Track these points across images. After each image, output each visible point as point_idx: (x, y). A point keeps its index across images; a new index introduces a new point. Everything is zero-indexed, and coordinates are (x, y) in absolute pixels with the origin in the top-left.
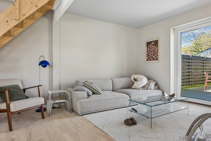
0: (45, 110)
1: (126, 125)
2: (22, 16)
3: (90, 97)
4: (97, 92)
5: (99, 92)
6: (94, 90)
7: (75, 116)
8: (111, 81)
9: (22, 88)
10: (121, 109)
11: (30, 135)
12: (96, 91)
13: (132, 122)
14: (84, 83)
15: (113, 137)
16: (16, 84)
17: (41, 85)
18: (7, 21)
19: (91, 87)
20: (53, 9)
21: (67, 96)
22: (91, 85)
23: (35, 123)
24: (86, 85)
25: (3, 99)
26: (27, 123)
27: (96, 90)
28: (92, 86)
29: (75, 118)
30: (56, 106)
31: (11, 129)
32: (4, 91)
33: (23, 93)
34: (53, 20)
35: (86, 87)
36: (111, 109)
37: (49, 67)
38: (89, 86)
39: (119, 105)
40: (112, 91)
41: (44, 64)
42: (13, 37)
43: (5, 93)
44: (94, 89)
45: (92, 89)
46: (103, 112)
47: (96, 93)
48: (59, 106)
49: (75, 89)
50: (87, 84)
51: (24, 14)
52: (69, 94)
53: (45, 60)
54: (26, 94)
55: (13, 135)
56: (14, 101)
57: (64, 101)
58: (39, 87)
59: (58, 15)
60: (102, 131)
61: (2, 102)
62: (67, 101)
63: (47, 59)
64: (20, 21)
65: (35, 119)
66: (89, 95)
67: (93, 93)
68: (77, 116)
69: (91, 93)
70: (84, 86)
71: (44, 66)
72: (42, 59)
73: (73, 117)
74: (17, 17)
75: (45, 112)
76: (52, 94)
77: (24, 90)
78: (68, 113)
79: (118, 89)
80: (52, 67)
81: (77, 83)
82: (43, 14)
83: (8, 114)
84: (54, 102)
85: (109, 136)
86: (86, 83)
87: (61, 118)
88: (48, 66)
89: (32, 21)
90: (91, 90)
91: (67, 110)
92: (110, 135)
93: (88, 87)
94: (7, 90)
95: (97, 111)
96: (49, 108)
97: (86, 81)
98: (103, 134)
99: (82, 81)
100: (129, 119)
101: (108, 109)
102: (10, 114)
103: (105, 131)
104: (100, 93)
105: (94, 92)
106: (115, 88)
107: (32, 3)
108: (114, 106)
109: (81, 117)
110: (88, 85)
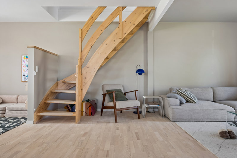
0: (141, 113)
1: (221, 138)
2: (123, 34)
3: (183, 105)
4: (192, 101)
5: (193, 101)
6: (188, 99)
7: (167, 121)
8: (212, 90)
9: (123, 92)
10: (222, 122)
11: (129, 128)
12: (190, 100)
13: (230, 136)
14: (177, 90)
15: (201, 143)
16: (119, 88)
17: (138, 90)
18: (114, 41)
19: (184, 95)
20: (148, 21)
21: (160, 102)
22: (184, 93)
23: (132, 121)
24: (179, 92)
25: (111, 99)
26: (127, 120)
27: (190, 98)
28: (186, 94)
29: (167, 122)
30: (150, 110)
31: (116, 122)
32: (112, 93)
33: (124, 96)
34: (148, 32)
35: (179, 94)
36: (207, 120)
37: (145, 74)
38: (183, 94)
39: (219, 118)
40: (213, 102)
41: (140, 72)
42: (117, 51)
43: (113, 94)
44: (188, 97)
45: (186, 97)
46: (198, 122)
47: (190, 101)
48: (153, 111)
49: (167, 95)
50: (181, 91)
51: (125, 33)
52: (161, 100)
53: (140, 68)
54: (127, 97)
55: (118, 125)
56: (118, 101)
57: (157, 106)
58: (136, 92)
59: (152, 27)
60: (191, 137)
61: (110, 102)
62: (159, 106)
63: (143, 68)
64: (122, 39)
65: (132, 118)
66: (181, 103)
67: (187, 102)
68: (169, 121)
69: (184, 101)
70: (178, 93)
71: (140, 74)
72: (138, 68)
73: (165, 121)
74: (120, 36)
75: (140, 114)
76: (146, 99)
77: (125, 93)
78: (160, 118)
79: (221, 100)
80: (146, 74)
81: (171, 90)
82: (139, 28)
83: (115, 110)
84: (148, 106)
85: (197, 142)
86: (179, 90)
87: (154, 121)
88: (143, 74)
89: (131, 35)
90: (184, 98)
91: (160, 115)
92: (199, 141)
93: (181, 95)
94: (114, 92)
95: (190, 120)
96: (144, 110)
97: (180, 89)
98: (192, 139)
99: (175, 89)
100: (226, 132)
101: (204, 120)
102: (116, 110)
103: (194, 138)
104: (195, 102)
105: (188, 100)
106: (217, 99)
107: (131, 23)
108: (212, 118)
109: (172, 123)
110: (181, 93)
